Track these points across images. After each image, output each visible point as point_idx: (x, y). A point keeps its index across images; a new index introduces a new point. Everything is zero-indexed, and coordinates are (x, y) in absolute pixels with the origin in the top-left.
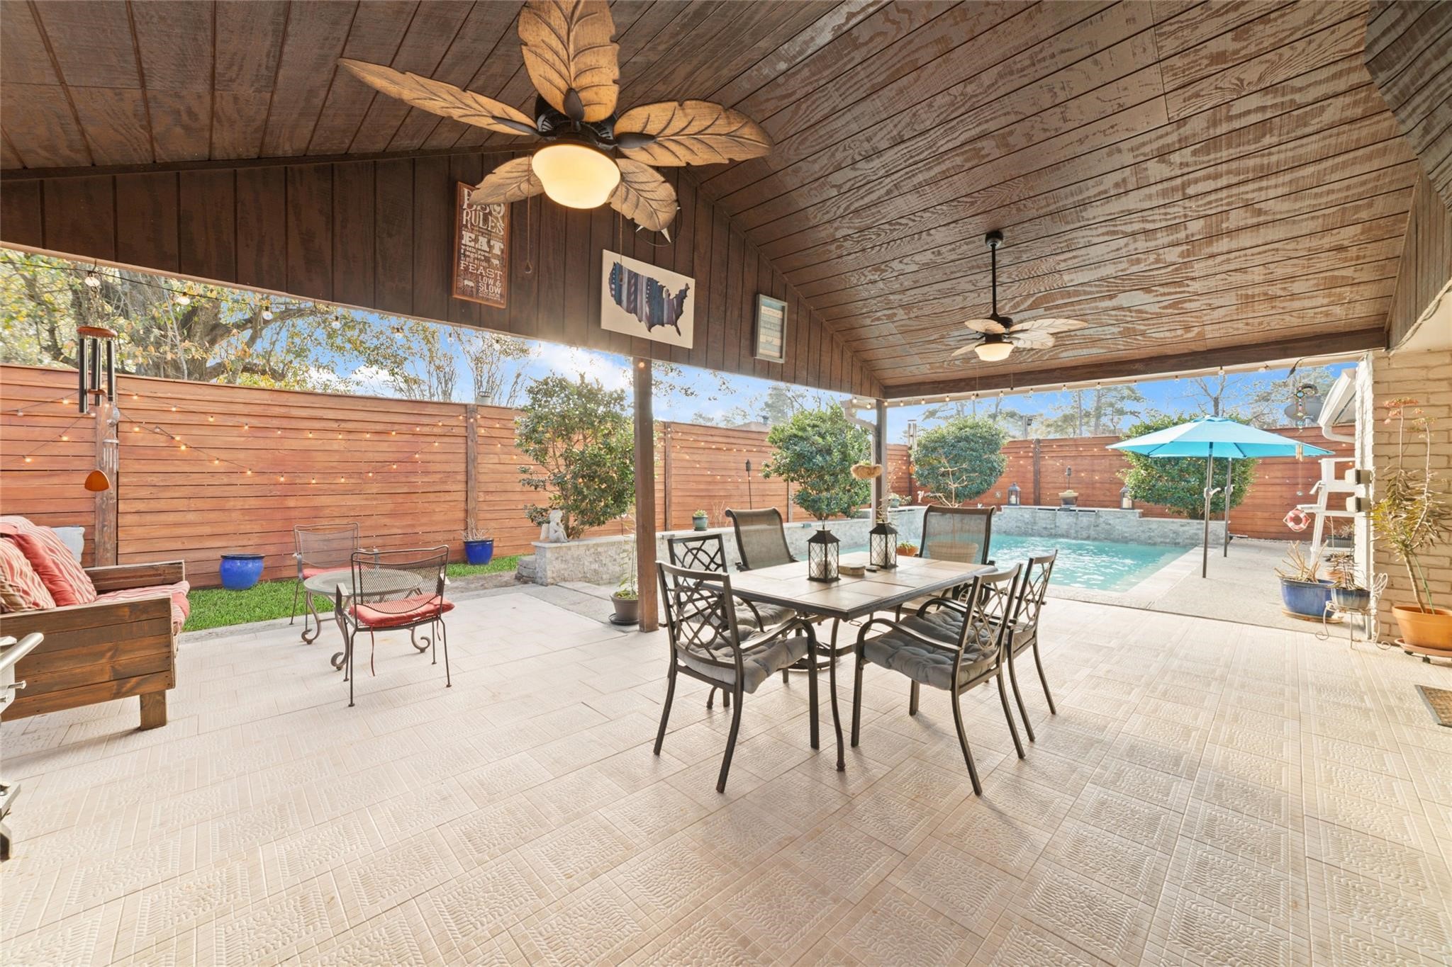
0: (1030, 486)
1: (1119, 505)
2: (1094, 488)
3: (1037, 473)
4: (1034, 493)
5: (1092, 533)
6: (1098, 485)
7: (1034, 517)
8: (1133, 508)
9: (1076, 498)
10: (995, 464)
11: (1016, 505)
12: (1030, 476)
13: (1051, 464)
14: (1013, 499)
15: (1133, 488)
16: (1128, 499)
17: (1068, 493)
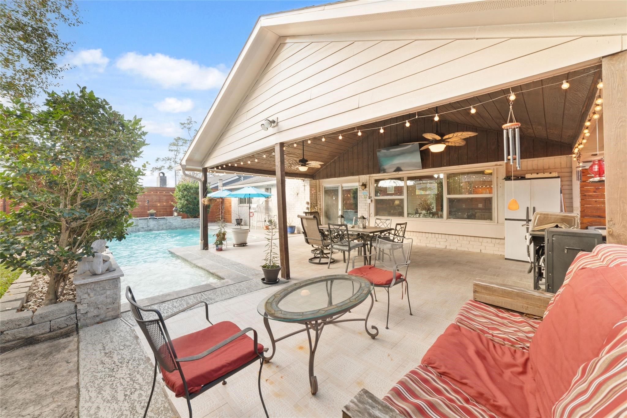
1: (173, 215)
5: (164, 227)
8: (178, 216)
9: (155, 213)
16: (176, 212)
17: (152, 211)
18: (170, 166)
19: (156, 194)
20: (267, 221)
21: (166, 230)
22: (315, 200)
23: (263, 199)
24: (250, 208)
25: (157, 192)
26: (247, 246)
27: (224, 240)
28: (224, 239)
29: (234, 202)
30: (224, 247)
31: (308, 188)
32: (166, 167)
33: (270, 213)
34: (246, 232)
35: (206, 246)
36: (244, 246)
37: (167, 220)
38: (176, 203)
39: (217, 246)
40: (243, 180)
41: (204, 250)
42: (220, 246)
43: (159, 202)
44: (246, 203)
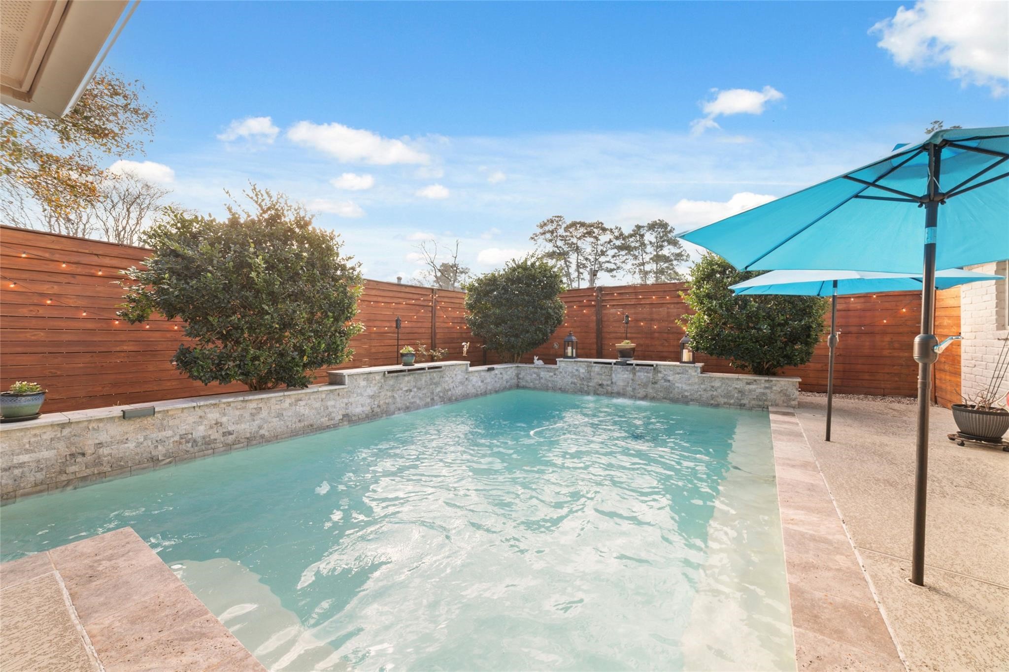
0: (593, 336)
1: (678, 358)
2: (652, 338)
3: (600, 322)
4: (597, 343)
5: (650, 390)
6: (656, 335)
7: (589, 372)
8: (694, 362)
9: (633, 349)
10: (550, 311)
11: (572, 357)
12: (593, 325)
13: (613, 312)
14: (569, 350)
15: (694, 338)
16: (689, 350)
17: (626, 344)
37: (659, 371)
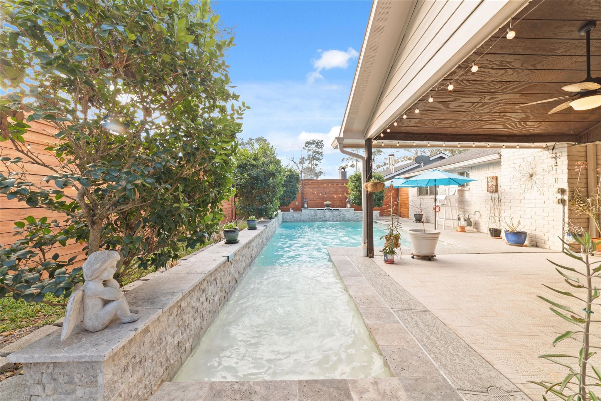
0: (300, 200)
1: (346, 207)
2: (335, 200)
3: (303, 194)
5: (338, 218)
7: (315, 213)
8: (351, 208)
9: (331, 204)
11: (307, 208)
13: (308, 190)
14: (306, 205)
16: (350, 204)
17: (328, 202)
18: (353, 165)
19: (333, 186)
20: (462, 219)
21: (339, 221)
22: (584, 185)
23: (455, 188)
24: (435, 200)
25: (334, 184)
26: (436, 260)
27: (397, 247)
28: (397, 245)
29: (412, 193)
30: (396, 258)
31: (563, 161)
32: (349, 166)
33: (466, 208)
34: (434, 237)
35: (370, 252)
36: (430, 260)
37: (340, 212)
38: (349, 194)
39: (386, 254)
40: (424, 166)
41: (368, 258)
42: (389, 257)
43: (336, 194)
44: (427, 194)
